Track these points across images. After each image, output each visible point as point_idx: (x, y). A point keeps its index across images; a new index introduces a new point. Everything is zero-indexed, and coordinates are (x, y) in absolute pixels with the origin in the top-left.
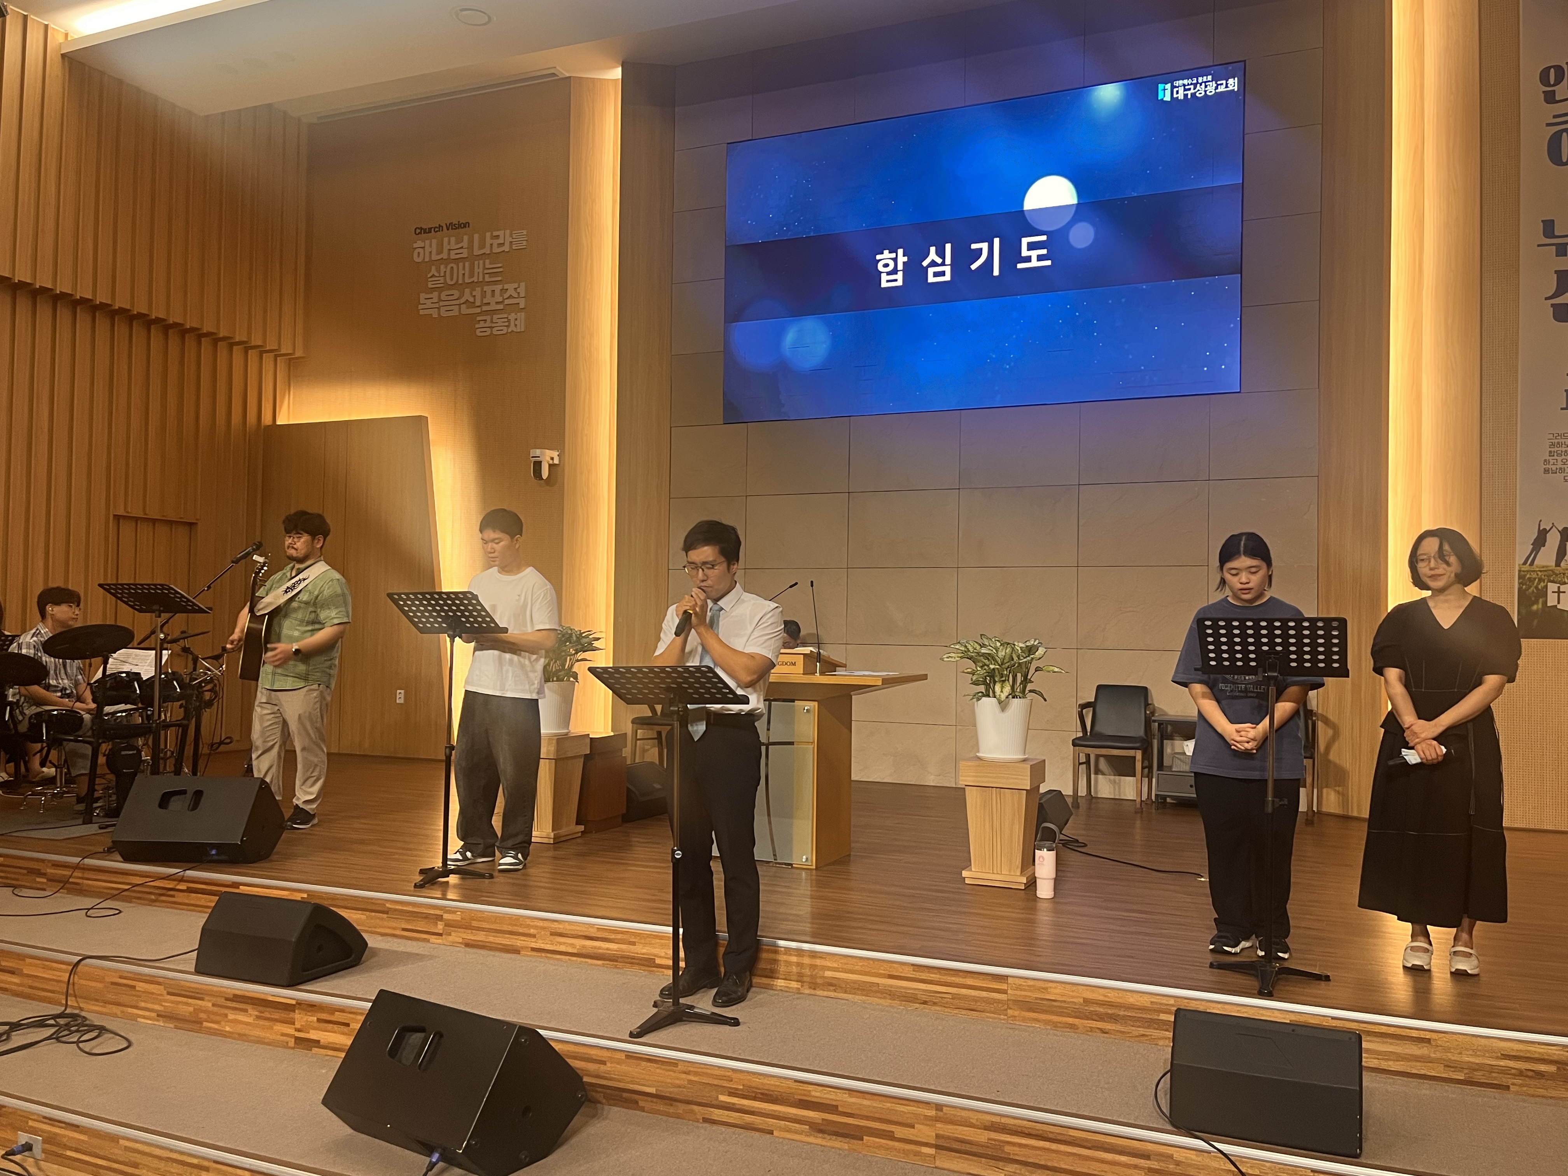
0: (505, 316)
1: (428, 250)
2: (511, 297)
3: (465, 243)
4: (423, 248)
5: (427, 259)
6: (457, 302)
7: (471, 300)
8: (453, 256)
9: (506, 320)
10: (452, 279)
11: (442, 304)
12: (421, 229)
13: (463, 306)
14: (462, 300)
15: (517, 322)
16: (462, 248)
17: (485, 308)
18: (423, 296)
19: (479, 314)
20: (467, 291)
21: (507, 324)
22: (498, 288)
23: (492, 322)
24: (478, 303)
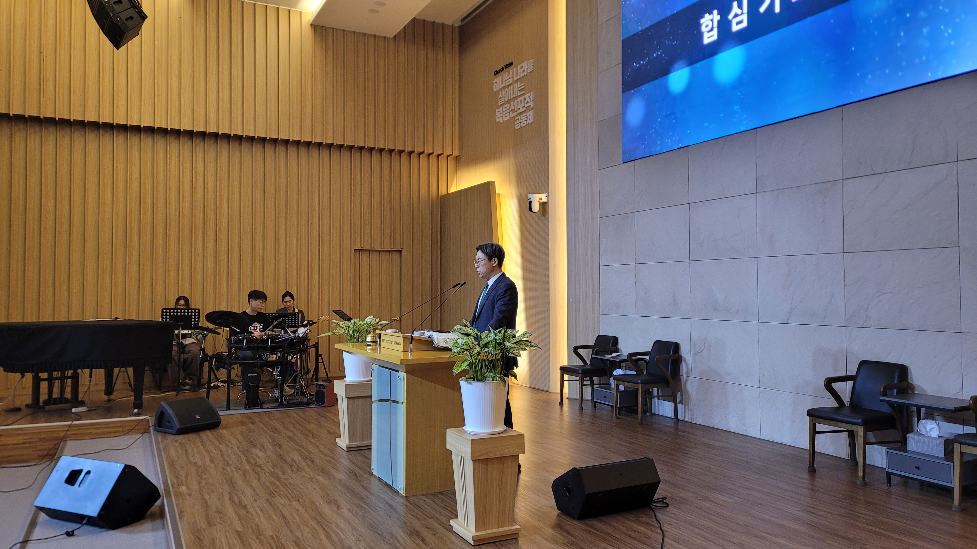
0: (525, 114)
1: (498, 83)
2: (528, 102)
3: (511, 76)
4: (497, 82)
5: (498, 89)
6: (508, 111)
7: (513, 109)
8: (507, 84)
9: (526, 117)
10: (506, 98)
11: (504, 113)
12: (496, 71)
13: (511, 112)
14: (510, 109)
15: (530, 117)
16: (510, 78)
17: (519, 112)
18: (497, 110)
19: (517, 116)
20: (512, 103)
21: (526, 119)
22: (523, 98)
23: (521, 120)
24: (516, 110)
